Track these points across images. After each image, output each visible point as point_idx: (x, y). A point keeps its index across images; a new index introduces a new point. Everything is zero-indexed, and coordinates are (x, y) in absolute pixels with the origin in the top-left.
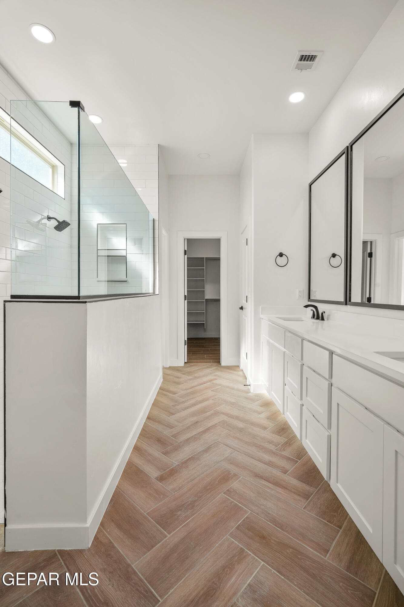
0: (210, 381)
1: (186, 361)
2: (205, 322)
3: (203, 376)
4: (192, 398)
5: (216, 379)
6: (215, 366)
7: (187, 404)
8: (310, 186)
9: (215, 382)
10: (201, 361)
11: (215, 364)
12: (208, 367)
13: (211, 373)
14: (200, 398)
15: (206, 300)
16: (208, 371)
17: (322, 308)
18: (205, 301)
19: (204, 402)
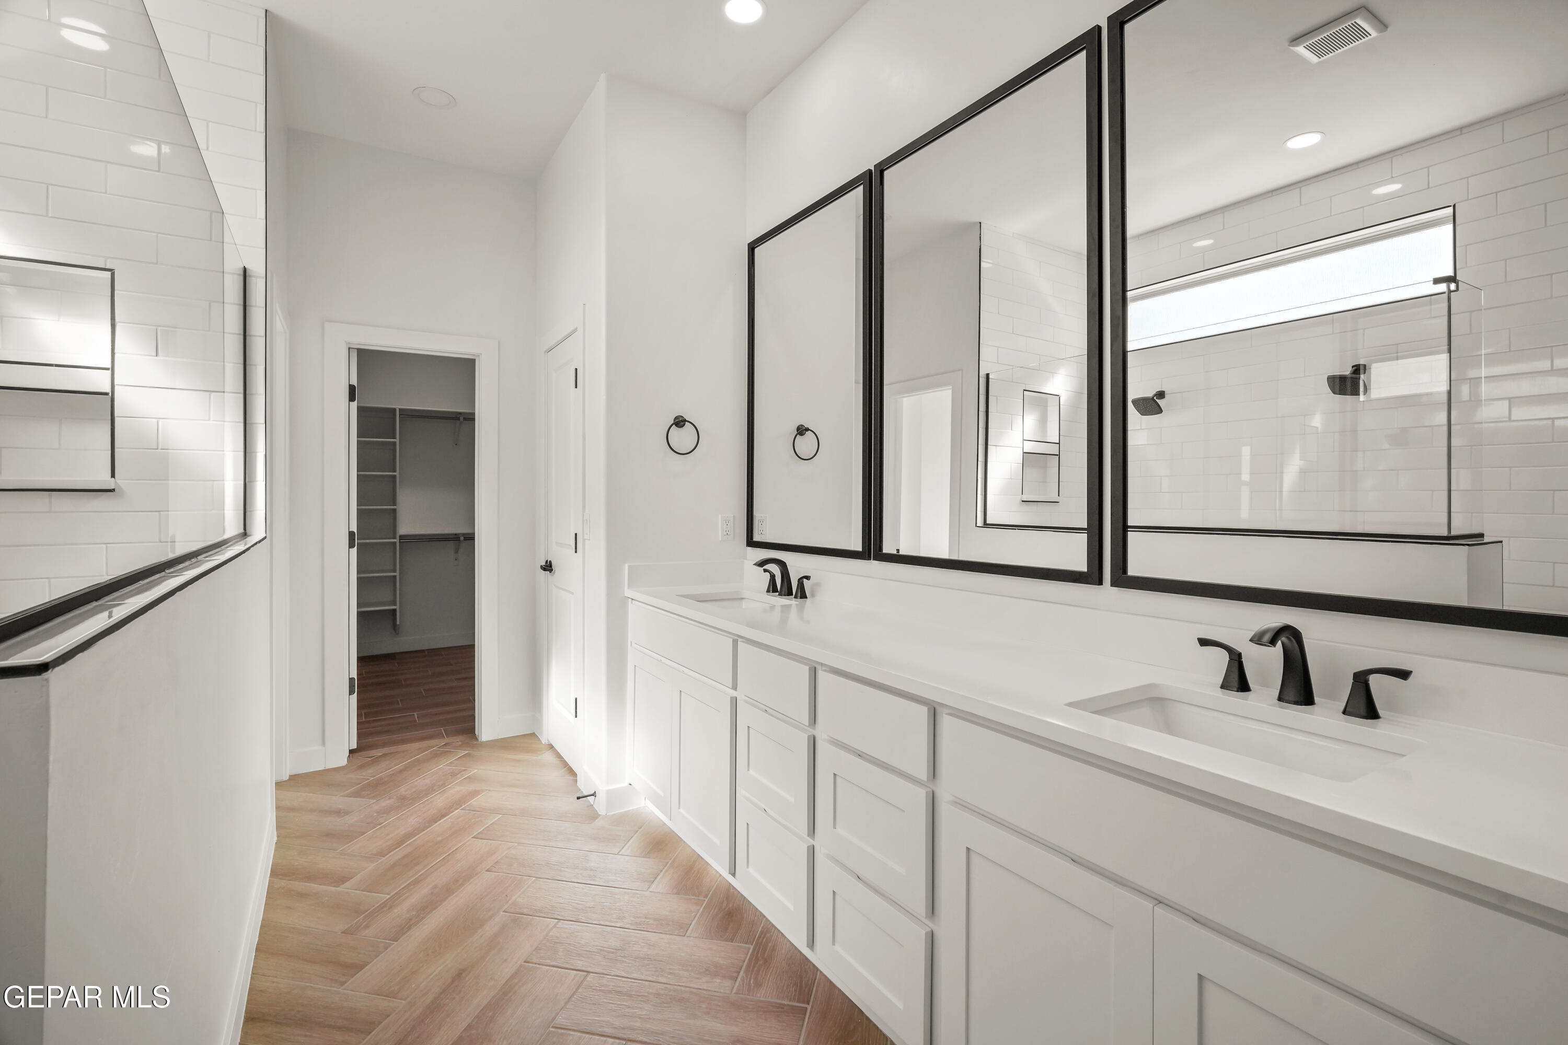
0: (459, 803)
1: (354, 746)
2: (397, 607)
3: (430, 790)
4: (417, 882)
5: (475, 793)
6: (461, 746)
7: (404, 909)
8: (752, 248)
9: (474, 802)
10: (408, 735)
11: (457, 740)
12: (436, 755)
13: (454, 775)
14: (443, 876)
15: (401, 537)
16: (442, 766)
17: (797, 564)
18: (397, 540)
19: (462, 885)
